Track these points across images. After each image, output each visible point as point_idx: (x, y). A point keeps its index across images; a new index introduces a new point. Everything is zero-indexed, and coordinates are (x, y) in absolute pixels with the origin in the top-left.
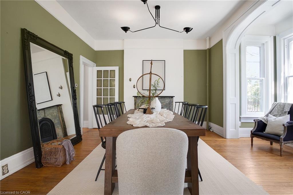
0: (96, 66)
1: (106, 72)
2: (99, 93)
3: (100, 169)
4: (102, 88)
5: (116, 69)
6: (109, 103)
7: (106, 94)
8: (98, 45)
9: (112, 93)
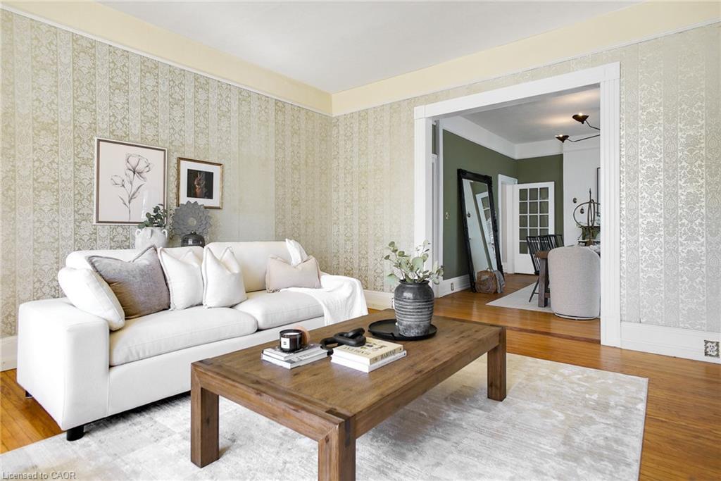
0: (518, 183)
1: (534, 191)
2: (523, 222)
3: (534, 293)
4: (528, 214)
5: (551, 185)
6: (539, 235)
7: (534, 224)
8: (519, 152)
9: (544, 221)
